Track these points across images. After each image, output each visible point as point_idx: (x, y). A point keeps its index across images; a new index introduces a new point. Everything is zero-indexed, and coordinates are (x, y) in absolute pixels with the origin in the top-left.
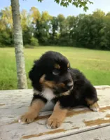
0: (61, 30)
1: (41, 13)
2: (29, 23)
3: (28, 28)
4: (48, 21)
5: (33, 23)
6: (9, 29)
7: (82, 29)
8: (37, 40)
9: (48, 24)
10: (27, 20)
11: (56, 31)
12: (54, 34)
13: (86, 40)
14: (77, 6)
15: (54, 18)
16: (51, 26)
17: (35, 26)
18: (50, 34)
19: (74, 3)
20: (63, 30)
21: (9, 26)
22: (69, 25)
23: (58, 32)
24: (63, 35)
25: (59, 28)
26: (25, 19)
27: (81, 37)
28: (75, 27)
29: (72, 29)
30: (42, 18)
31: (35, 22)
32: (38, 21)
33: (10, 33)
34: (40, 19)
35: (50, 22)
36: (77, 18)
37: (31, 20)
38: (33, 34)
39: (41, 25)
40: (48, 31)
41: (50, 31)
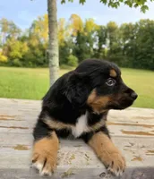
0: (111, 44)
1: (84, 21)
2: (67, 35)
3: (65, 42)
4: (93, 32)
5: (72, 36)
6: (42, 45)
7: (144, 41)
8: (76, 59)
9: (93, 37)
11: (103, 46)
12: (100, 49)
13: (150, 58)
14: (131, 6)
15: (101, 27)
16: (98, 38)
17: (74, 40)
18: (94, 50)
19: (126, 3)
20: (114, 43)
21: (42, 40)
22: (122, 36)
23: (106, 47)
24: (113, 51)
25: (108, 41)
26: (62, 31)
27: (141, 53)
28: (132, 38)
29: (127, 42)
31: (75, 34)
32: (79, 33)
34: (82, 30)
35: (95, 33)
36: (137, 25)
37: (71, 31)
38: (71, 51)
39: (83, 39)
40: (91, 46)
41: (95, 46)
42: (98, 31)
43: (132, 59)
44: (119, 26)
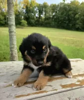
0: (45, 14)
2: (20, 8)
3: (19, 12)
4: (35, 7)
5: (23, 8)
7: (62, 14)
8: (26, 22)
9: (35, 10)
10: (18, 6)
11: (41, 15)
13: (65, 23)
15: (40, 5)
16: (38, 11)
17: (24, 11)
18: (37, 17)
20: (47, 14)
23: (43, 16)
24: (47, 19)
25: (44, 13)
26: (16, 5)
27: (61, 21)
28: (56, 12)
29: (54, 14)
30: (30, 5)
31: (25, 7)
32: (27, 7)
33: (5, 16)
34: (29, 6)
36: (58, 5)
37: (22, 6)
38: (23, 17)
39: (30, 11)
40: (35, 15)
41: (37, 15)
42: (38, 7)
43: (56, 23)
44: (49, 5)
